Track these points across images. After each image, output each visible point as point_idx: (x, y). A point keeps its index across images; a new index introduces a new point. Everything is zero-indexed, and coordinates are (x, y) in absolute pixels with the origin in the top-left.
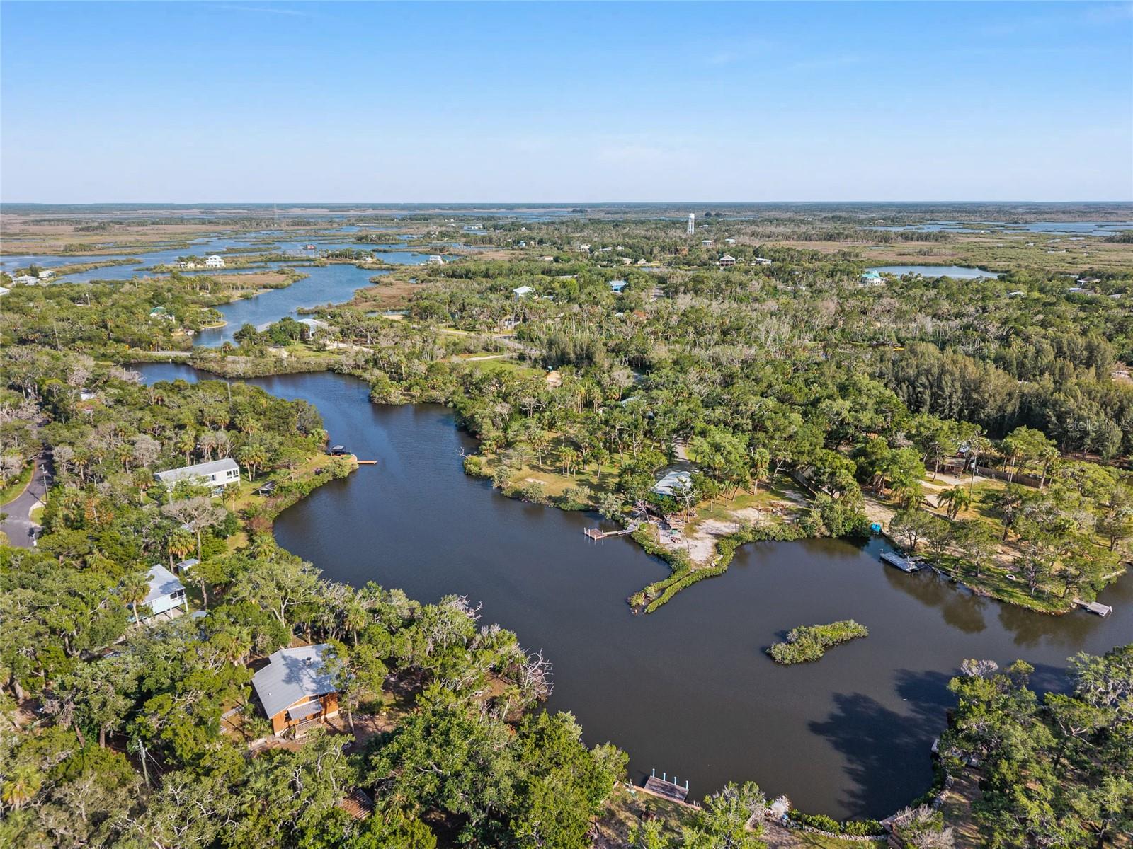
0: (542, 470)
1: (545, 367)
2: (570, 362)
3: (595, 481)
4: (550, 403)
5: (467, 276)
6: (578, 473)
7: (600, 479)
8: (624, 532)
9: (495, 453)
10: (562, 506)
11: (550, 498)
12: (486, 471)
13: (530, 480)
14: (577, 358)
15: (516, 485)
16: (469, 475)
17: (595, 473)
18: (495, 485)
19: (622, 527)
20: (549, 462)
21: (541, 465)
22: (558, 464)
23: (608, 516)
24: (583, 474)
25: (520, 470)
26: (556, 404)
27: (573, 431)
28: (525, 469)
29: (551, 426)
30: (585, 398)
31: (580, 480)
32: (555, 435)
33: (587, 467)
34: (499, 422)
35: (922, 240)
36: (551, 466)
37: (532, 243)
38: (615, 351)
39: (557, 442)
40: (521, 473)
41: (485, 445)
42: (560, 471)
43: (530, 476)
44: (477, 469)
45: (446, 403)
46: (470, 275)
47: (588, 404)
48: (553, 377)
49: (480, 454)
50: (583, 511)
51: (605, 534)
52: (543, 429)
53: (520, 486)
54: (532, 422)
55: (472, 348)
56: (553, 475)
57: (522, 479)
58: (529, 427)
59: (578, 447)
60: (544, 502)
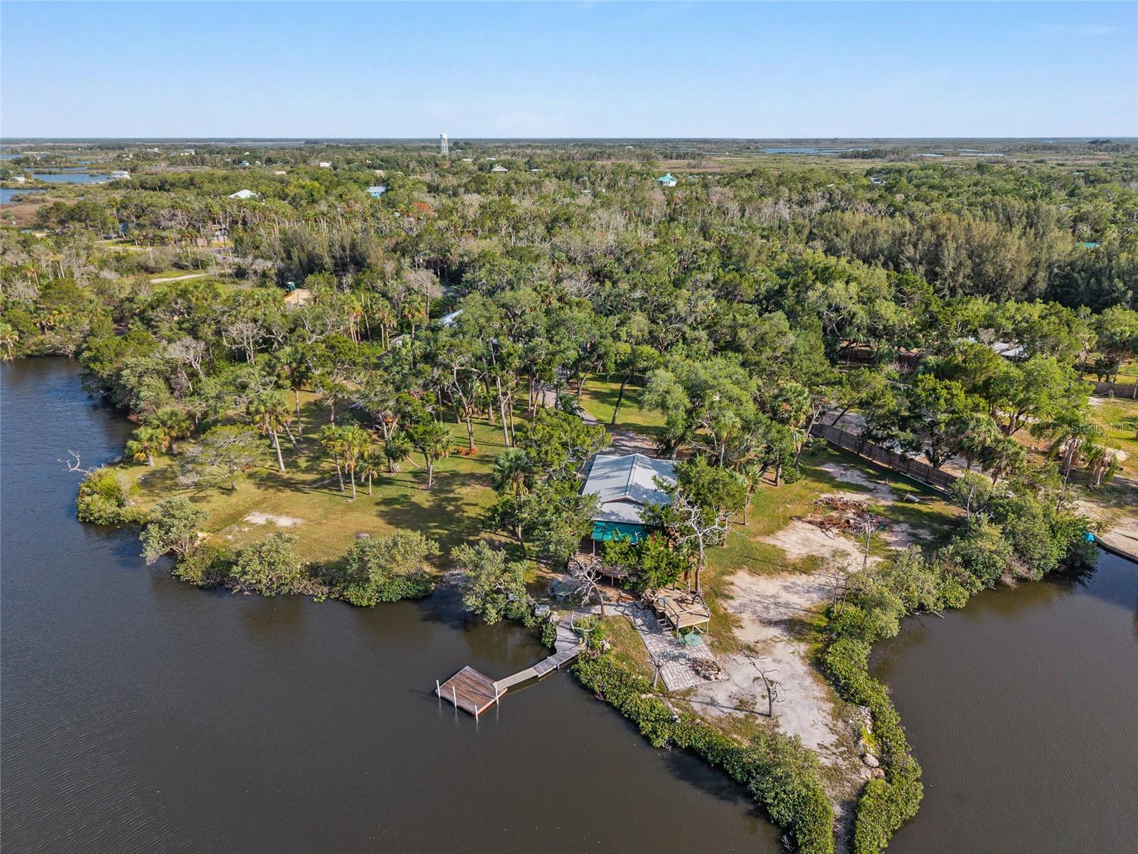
0: (289, 484)
1: (281, 284)
2: (322, 269)
3: (423, 498)
4: (292, 331)
5: (161, 188)
6: (379, 482)
7: (434, 492)
8: (553, 662)
9: (170, 453)
10: (352, 593)
11: (313, 571)
12: (140, 505)
13: (258, 519)
14: (336, 265)
15: (218, 541)
16: (89, 523)
17: (419, 476)
18: (152, 553)
19: (540, 643)
20: (303, 463)
21: (284, 472)
22: (326, 465)
23: (493, 615)
24: (389, 482)
25: (229, 491)
26: (306, 332)
27: (352, 386)
28: (246, 488)
29: (299, 380)
30: (363, 322)
31: (386, 502)
32: (311, 398)
33: (397, 466)
34: (183, 379)
35: (681, 158)
36: (308, 470)
37: (258, 162)
38: (400, 250)
39: (317, 413)
40: (233, 499)
41: (136, 438)
42: (331, 482)
43: (257, 506)
44: (110, 508)
45: (77, 354)
46: (167, 187)
47: (370, 333)
48: (299, 297)
49: (128, 460)
50: (415, 600)
51: (501, 686)
52: (278, 386)
53: (231, 540)
54: (251, 372)
55: (152, 264)
56: (317, 496)
57: (235, 517)
58: (244, 387)
59: (368, 420)
60: (298, 587)
